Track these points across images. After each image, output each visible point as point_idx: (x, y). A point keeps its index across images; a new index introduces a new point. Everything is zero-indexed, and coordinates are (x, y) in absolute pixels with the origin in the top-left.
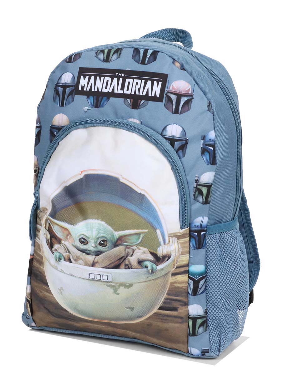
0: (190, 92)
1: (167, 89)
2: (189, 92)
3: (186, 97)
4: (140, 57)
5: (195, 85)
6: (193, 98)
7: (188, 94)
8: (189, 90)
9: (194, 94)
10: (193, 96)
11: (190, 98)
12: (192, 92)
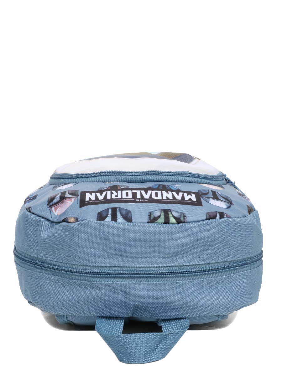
0: (53, 209)
1: (77, 199)
2: (55, 208)
3: (56, 202)
4: (119, 213)
5: (51, 217)
6: (48, 205)
7: (54, 206)
8: (56, 210)
9: (49, 209)
10: (48, 207)
11: (51, 204)
12: (52, 209)
